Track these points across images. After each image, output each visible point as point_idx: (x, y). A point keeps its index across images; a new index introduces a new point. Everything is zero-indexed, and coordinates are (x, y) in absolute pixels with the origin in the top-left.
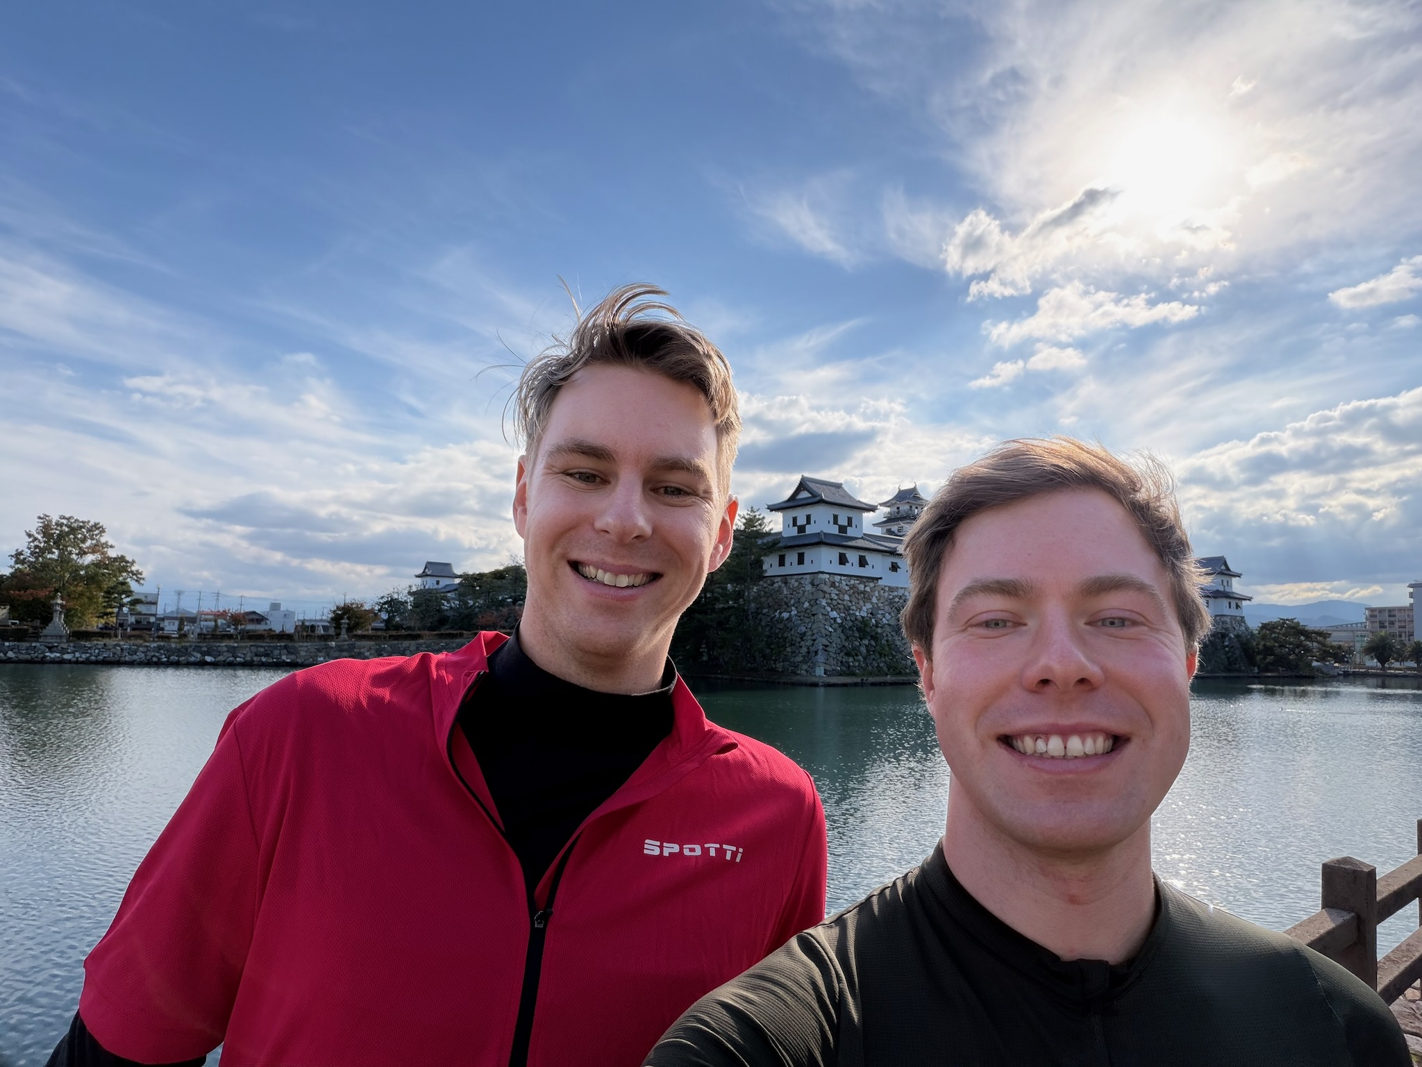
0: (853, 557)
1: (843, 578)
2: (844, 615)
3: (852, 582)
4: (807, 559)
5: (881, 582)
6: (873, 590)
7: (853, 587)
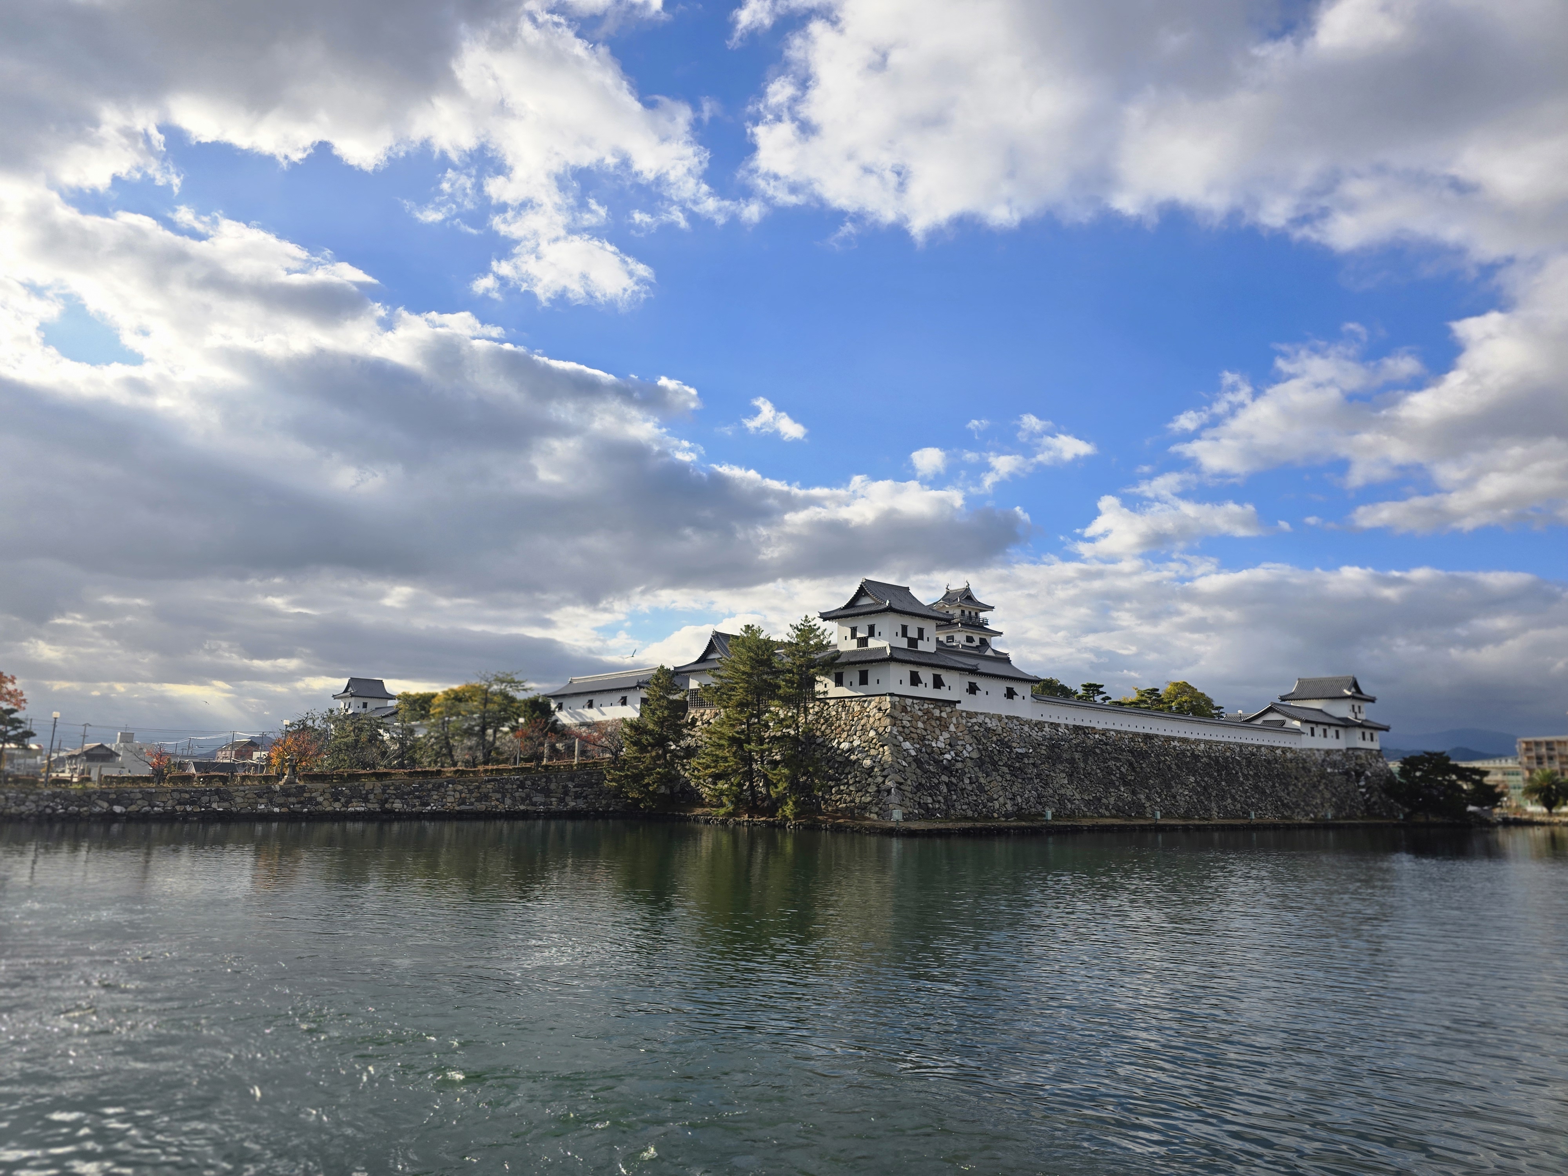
0: (927, 676)
1: (915, 701)
2: (918, 746)
3: (926, 706)
4: (871, 679)
5: (958, 707)
6: (950, 716)
7: (927, 712)
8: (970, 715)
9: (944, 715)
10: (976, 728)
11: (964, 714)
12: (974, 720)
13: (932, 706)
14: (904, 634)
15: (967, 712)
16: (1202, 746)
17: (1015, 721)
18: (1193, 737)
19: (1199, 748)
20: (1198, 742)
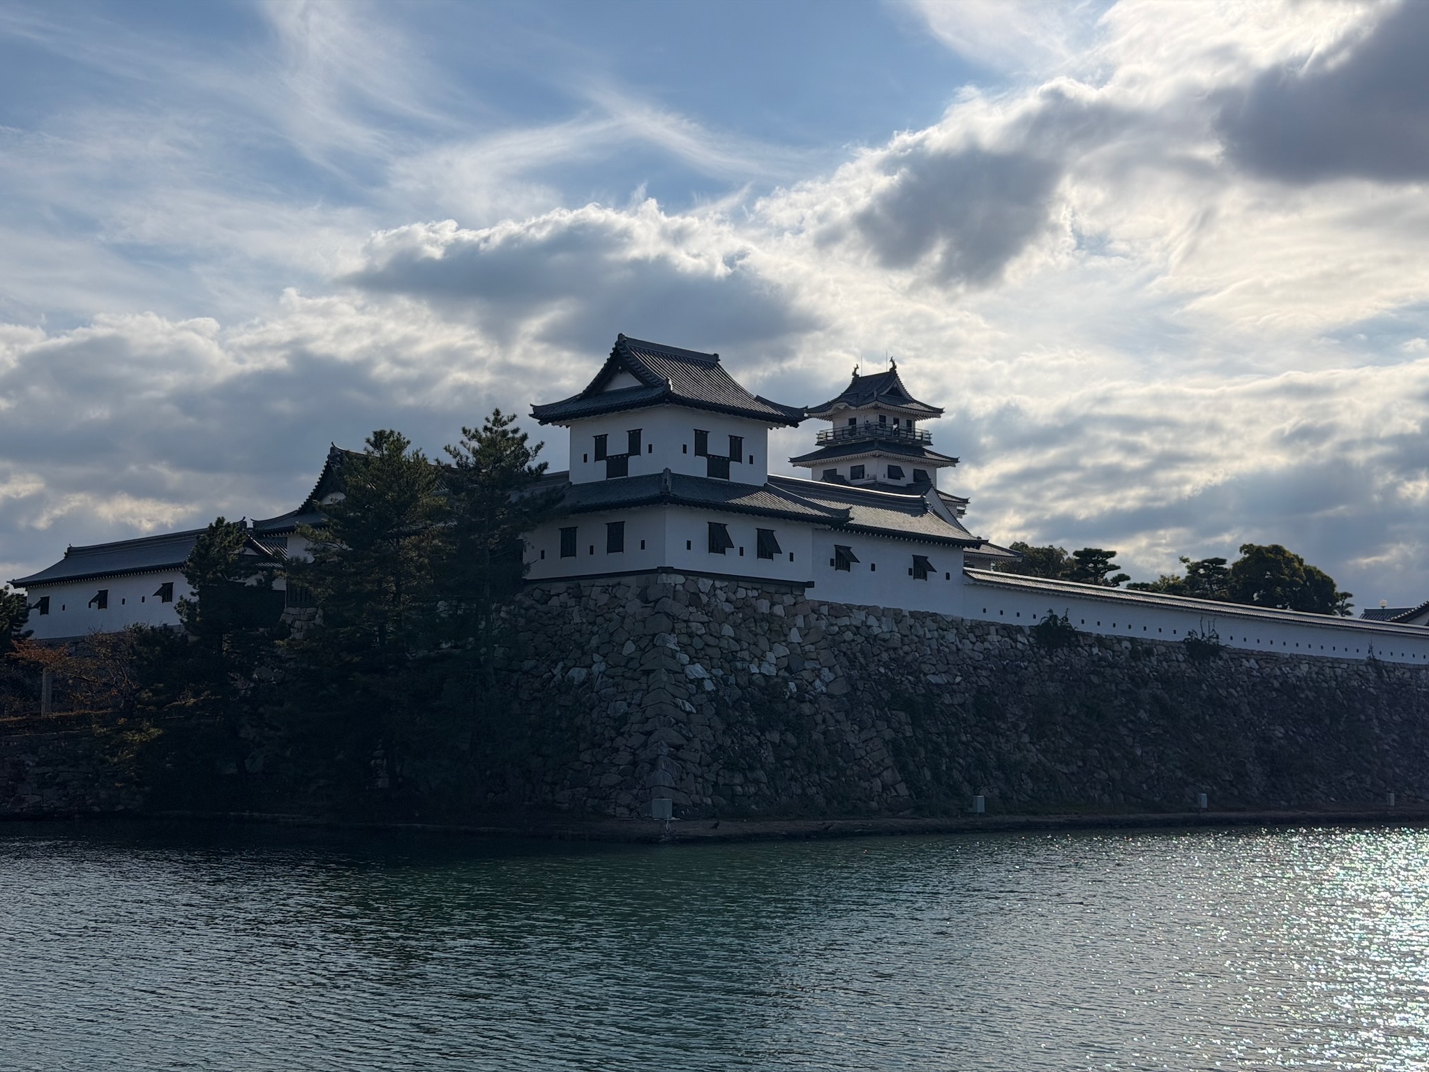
0: (743, 533)
1: (718, 584)
2: (721, 672)
3: (742, 593)
4: (630, 540)
5: (810, 594)
6: (791, 612)
7: (743, 606)
8: (837, 611)
9: (779, 610)
10: (849, 636)
11: (825, 610)
12: (845, 621)
13: (755, 593)
14: (701, 449)
15: (831, 606)
16: (1305, 668)
17: (928, 622)
18: (1287, 651)
19: (1298, 673)
20: (1295, 661)
